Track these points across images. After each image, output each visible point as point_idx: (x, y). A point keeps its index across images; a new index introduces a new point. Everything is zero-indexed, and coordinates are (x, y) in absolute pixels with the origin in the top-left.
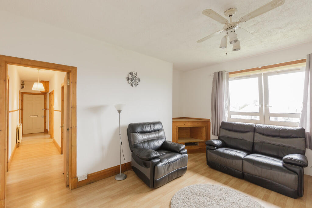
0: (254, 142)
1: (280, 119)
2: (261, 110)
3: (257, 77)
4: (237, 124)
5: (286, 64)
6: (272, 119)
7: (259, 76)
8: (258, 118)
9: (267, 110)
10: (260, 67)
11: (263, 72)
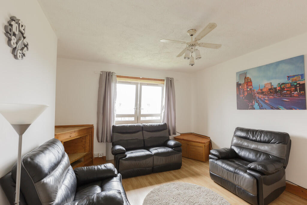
0: (144, 139)
1: (148, 118)
2: (136, 112)
3: (135, 85)
4: (130, 126)
5: (155, 80)
6: (142, 119)
7: (137, 84)
8: (133, 119)
9: (140, 112)
10: (141, 78)
11: (139, 81)
